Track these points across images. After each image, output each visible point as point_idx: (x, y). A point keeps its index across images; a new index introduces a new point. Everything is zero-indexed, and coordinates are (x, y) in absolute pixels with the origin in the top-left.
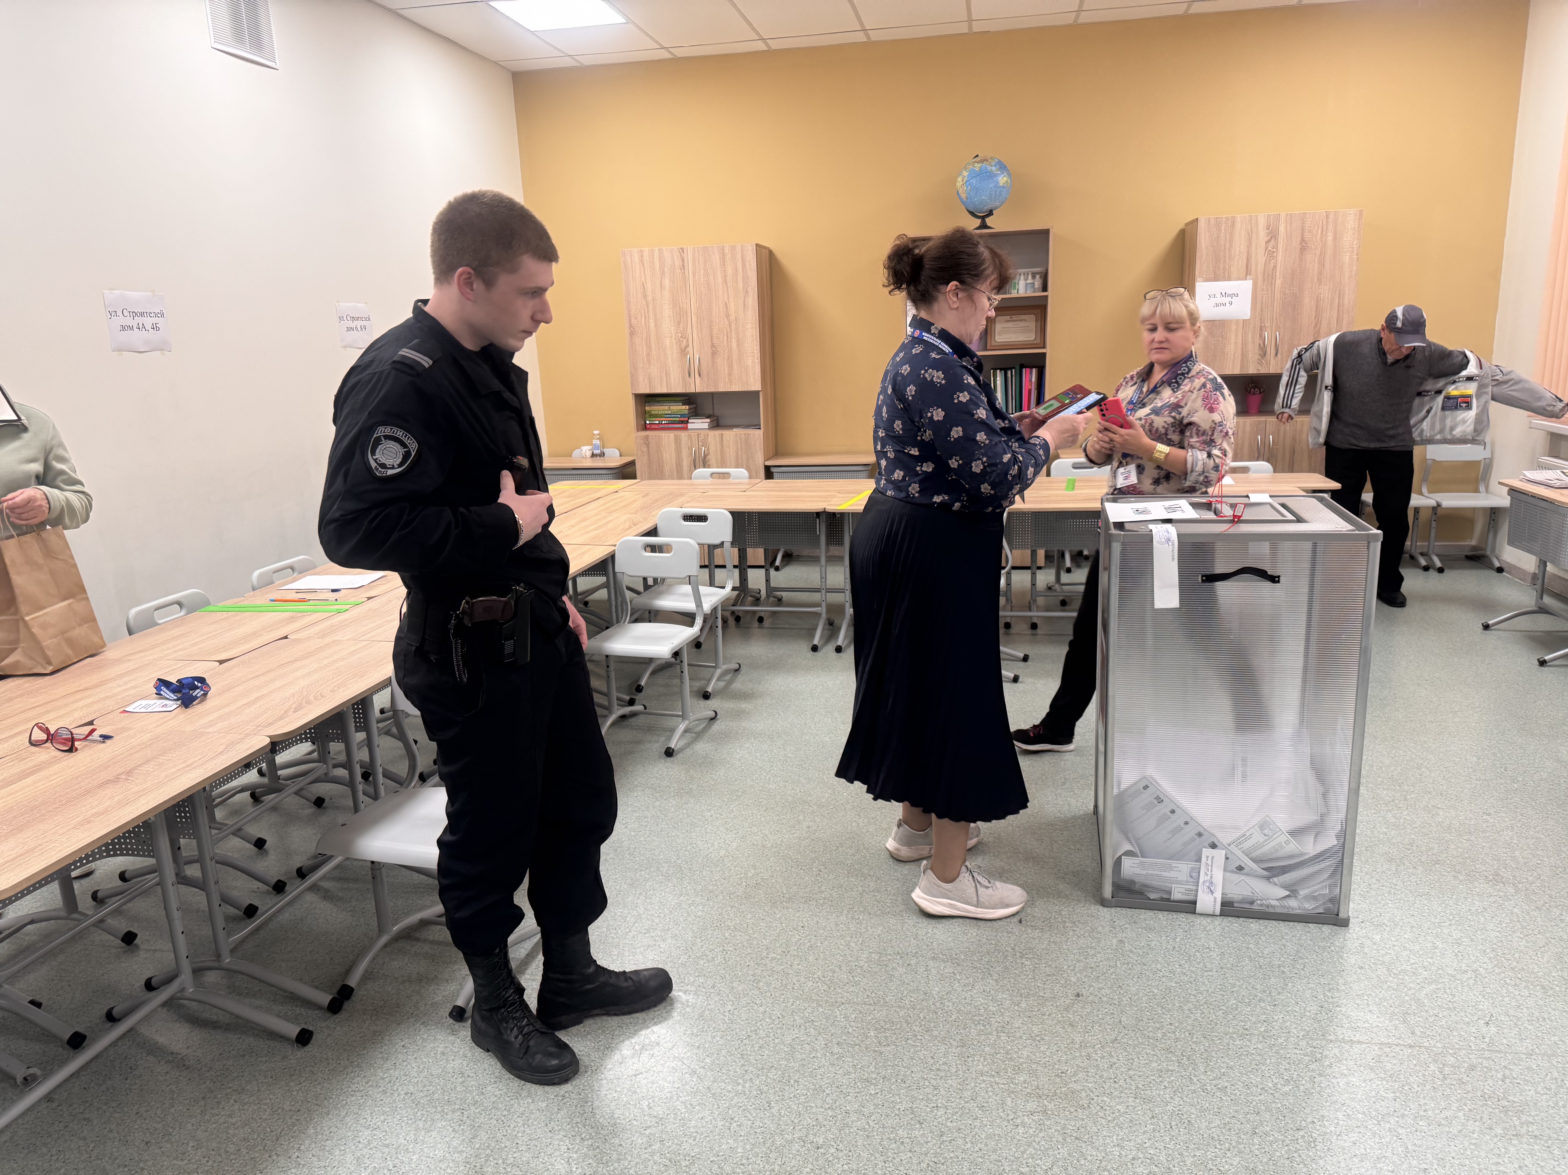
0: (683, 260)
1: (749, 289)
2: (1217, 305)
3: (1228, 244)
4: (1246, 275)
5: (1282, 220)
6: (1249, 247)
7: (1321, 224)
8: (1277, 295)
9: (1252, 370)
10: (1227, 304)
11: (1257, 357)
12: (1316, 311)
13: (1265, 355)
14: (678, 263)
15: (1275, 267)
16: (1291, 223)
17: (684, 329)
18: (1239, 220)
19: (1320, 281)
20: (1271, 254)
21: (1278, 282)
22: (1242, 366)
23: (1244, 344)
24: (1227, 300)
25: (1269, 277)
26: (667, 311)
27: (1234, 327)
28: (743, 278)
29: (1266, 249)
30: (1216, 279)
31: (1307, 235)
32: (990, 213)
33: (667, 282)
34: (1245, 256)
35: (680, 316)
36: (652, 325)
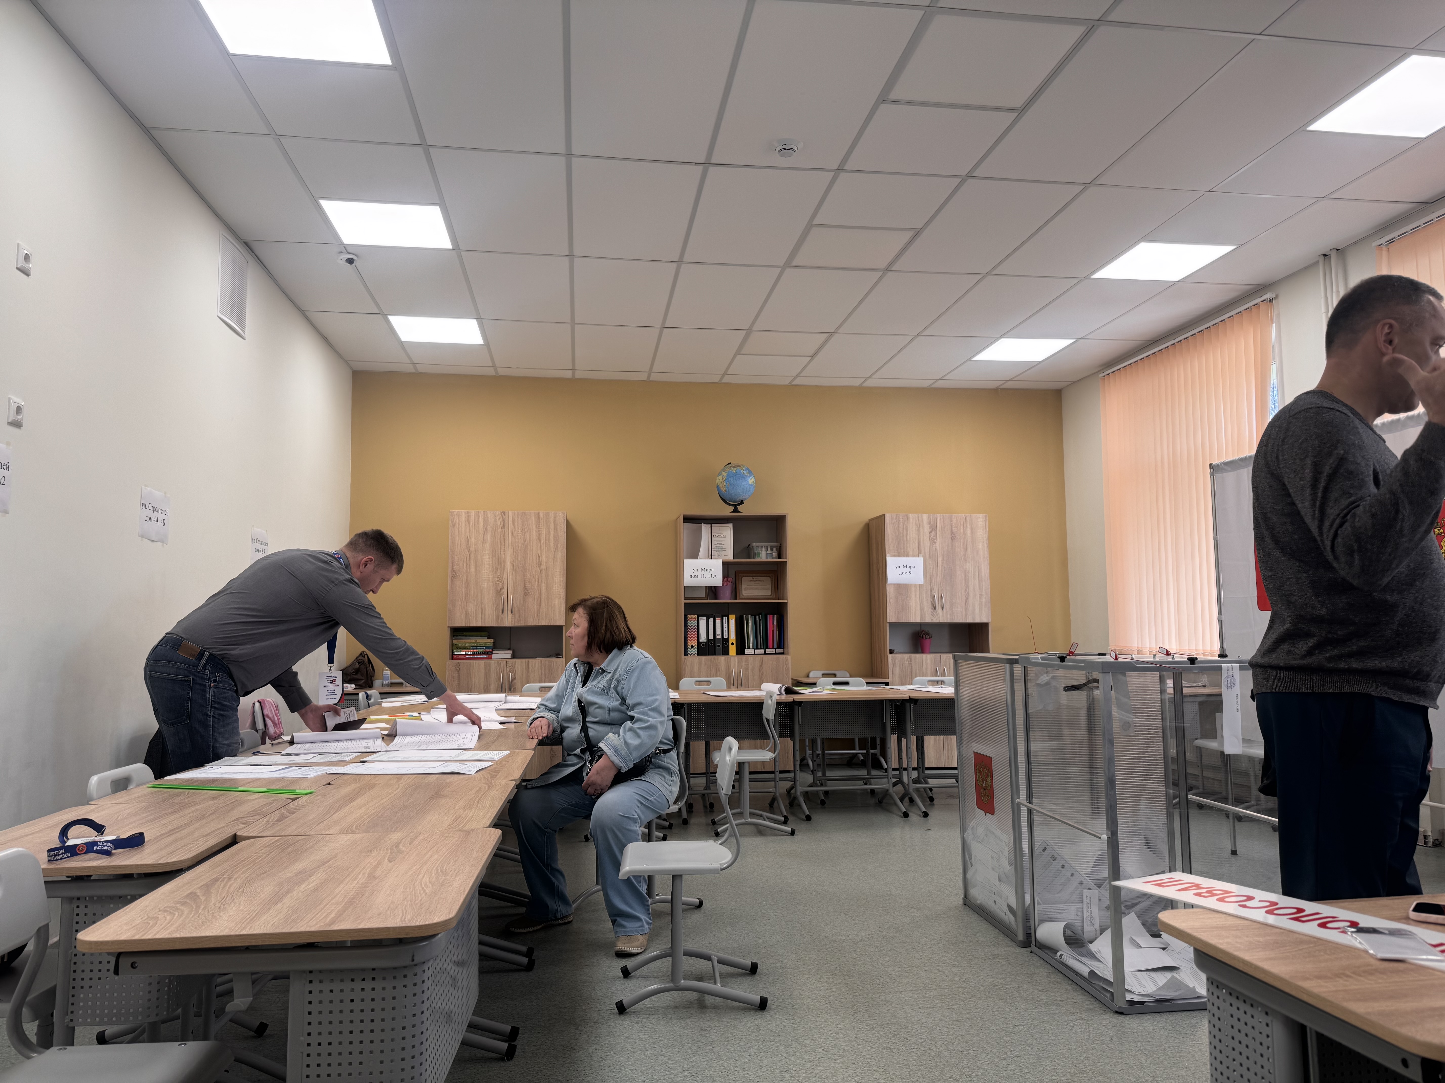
0: (504, 521)
1: (559, 545)
2: (901, 573)
3: (905, 533)
4: (919, 554)
5: (938, 519)
6: (919, 535)
7: (962, 523)
8: (940, 568)
9: (928, 619)
10: (908, 573)
11: (930, 610)
12: (965, 580)
13: (935, 608)
14: (499, 523)
15: (936, 549)
16: (944, 521)
17: (500, 575)
18: (911, 517)
19: (965, 560)
20: (933, 541)
21: (939, 560)
22: (921, 617)
23: (921, 601)
24: (907, 570)
25: (933, 556)
26: (486, 559)
27: (913, 589)
28: (555, 537)
29: (930, 537)
30: (899, 555)
31: (954, 529)
32: (742, 502)
33: (489, 537)
34: (917, 541)
35: (498, 564)
36: (472, 570)
